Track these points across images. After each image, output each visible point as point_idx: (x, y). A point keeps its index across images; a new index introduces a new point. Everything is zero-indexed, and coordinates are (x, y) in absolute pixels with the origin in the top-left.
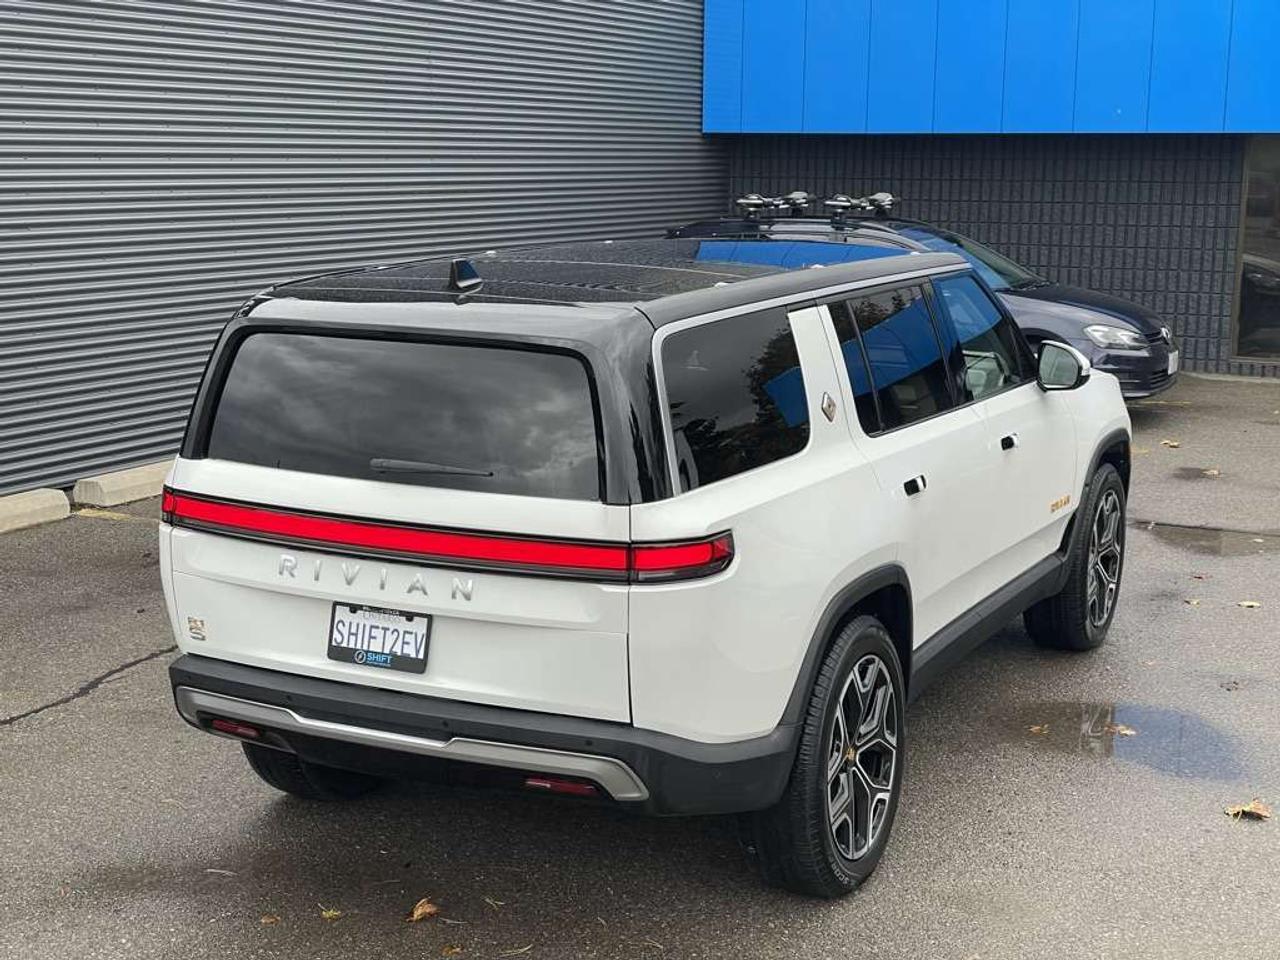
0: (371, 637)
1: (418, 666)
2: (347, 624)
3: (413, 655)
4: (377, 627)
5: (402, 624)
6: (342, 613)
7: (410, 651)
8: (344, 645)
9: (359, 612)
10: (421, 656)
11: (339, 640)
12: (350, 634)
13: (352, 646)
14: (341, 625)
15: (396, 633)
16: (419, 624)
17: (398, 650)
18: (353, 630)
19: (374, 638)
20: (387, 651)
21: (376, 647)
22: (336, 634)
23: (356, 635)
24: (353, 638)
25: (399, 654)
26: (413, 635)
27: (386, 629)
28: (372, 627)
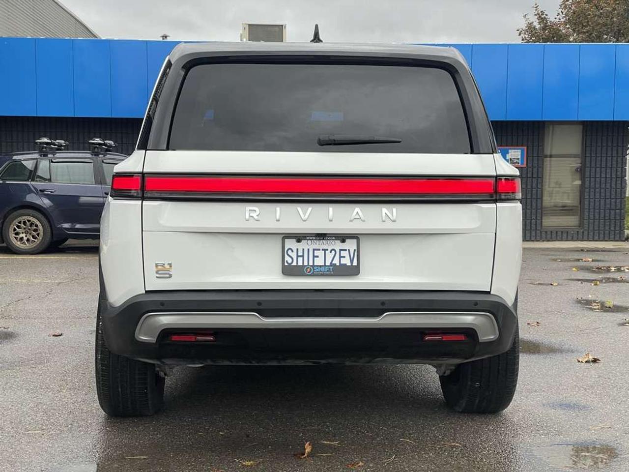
0: (314, 257)
1: (354, 271)
2: (295, 251)
3: (349, 264)
4: (319, 250)
5: (338, 245)
6: (290, 244)
7: (346, 261)
8: (294, 264)
9: (304, 242)
10: (355, 263)
11: (290, 261)
12: (298, 256)
13: (300, 263)
14: (290, 251)
15: (333, 252)
16: (351, 245)
17: (336, 262)
18: (300, 253)
19: (318, 257)
20: (328, 263)
21: (319, 262)
22: (287, 258)
23: (303, 256)
24: (300, 259)
25: (338, 264)
26: (347, 251)
27: (325, 250)
28: (314, 250)
